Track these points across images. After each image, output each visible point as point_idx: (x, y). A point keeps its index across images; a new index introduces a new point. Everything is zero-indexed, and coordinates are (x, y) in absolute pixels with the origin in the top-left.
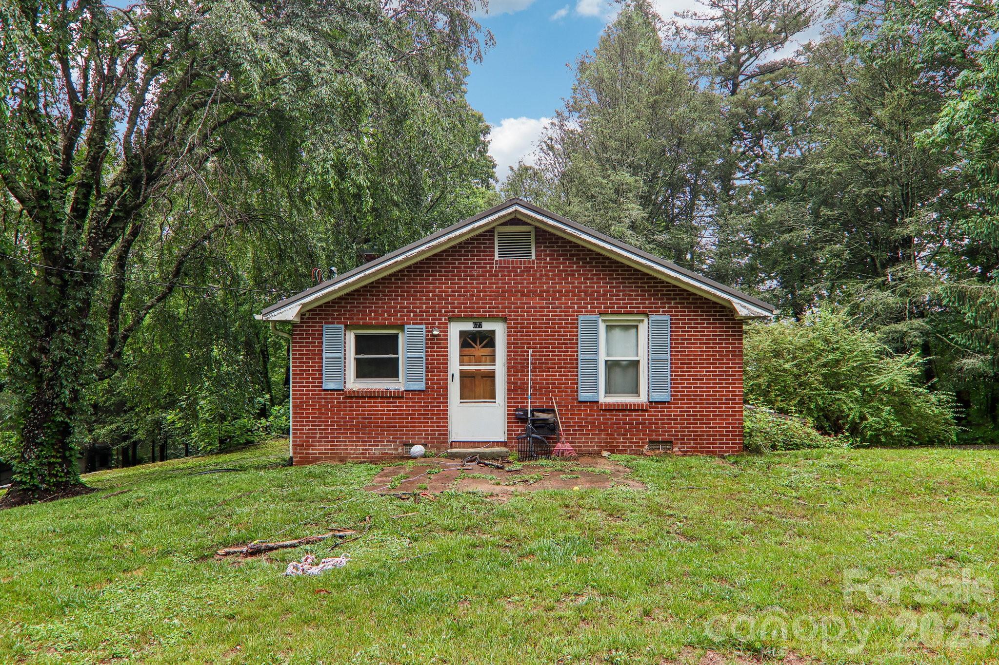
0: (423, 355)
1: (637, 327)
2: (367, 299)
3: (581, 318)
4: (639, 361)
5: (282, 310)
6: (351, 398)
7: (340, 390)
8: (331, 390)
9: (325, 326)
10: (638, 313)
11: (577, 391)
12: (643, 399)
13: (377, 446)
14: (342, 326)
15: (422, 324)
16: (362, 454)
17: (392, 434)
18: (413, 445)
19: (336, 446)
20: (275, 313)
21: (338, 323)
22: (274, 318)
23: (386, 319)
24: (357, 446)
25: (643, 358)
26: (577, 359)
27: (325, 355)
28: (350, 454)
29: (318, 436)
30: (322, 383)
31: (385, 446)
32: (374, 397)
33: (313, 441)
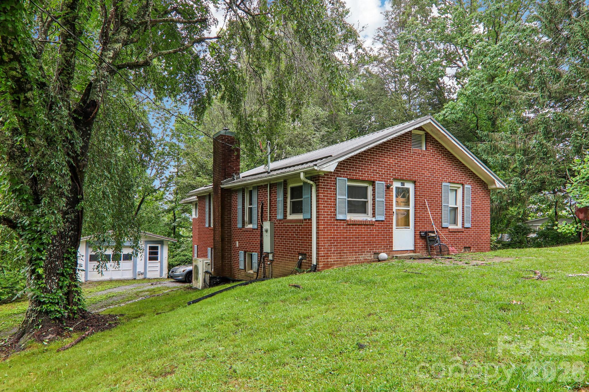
0: (384, 200)
1: (456, 190)
2: (357, 163)
3: (443, 184)
4: (457, 208)
5: (328, 164)
6: (350, 225)
7: (344, 220)
8: (340, 220)
9: (338, 178)
10: (458, 183)
11: (441, 222)
12: (459, 226)
13: (362, 255)
14: (346, 179)
15: (382, 181)
16: (355, 260)
17: (369, 247)
18: (379, 253)
19: (342, 256)
20: (324, 166)
21: (343, 177)
22: (324, 170)
23: (366, 177)
24: (353, 255)
25: (459, 205)
26: (441, 205)
27: (338, 197)
28: (349, 260)
29: (333, 249)
30: (336, 215)
31: (366, 255)
32: (361, 225)
33: (330, 253)
